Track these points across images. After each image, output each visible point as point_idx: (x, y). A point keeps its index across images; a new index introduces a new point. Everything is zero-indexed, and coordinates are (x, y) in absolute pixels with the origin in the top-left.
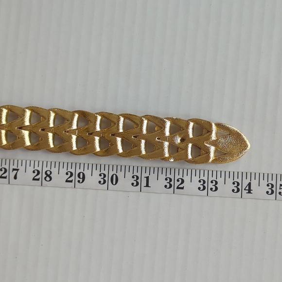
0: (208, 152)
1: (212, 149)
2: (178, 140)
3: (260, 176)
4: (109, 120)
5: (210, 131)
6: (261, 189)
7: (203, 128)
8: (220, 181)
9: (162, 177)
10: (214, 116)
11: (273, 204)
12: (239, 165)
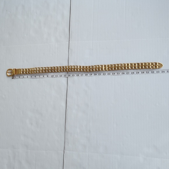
0: (157, 67)
1: (158, 66)
2: (152, 66)
3: (165, 70)
4: (142, 64)
5: (157, 64)
6: (166, 72)
7: (156, 63)
8: (160, 71)
9: (151, 71)
10: (158, 62)
11: (168, 74)
12: (162, 68)
